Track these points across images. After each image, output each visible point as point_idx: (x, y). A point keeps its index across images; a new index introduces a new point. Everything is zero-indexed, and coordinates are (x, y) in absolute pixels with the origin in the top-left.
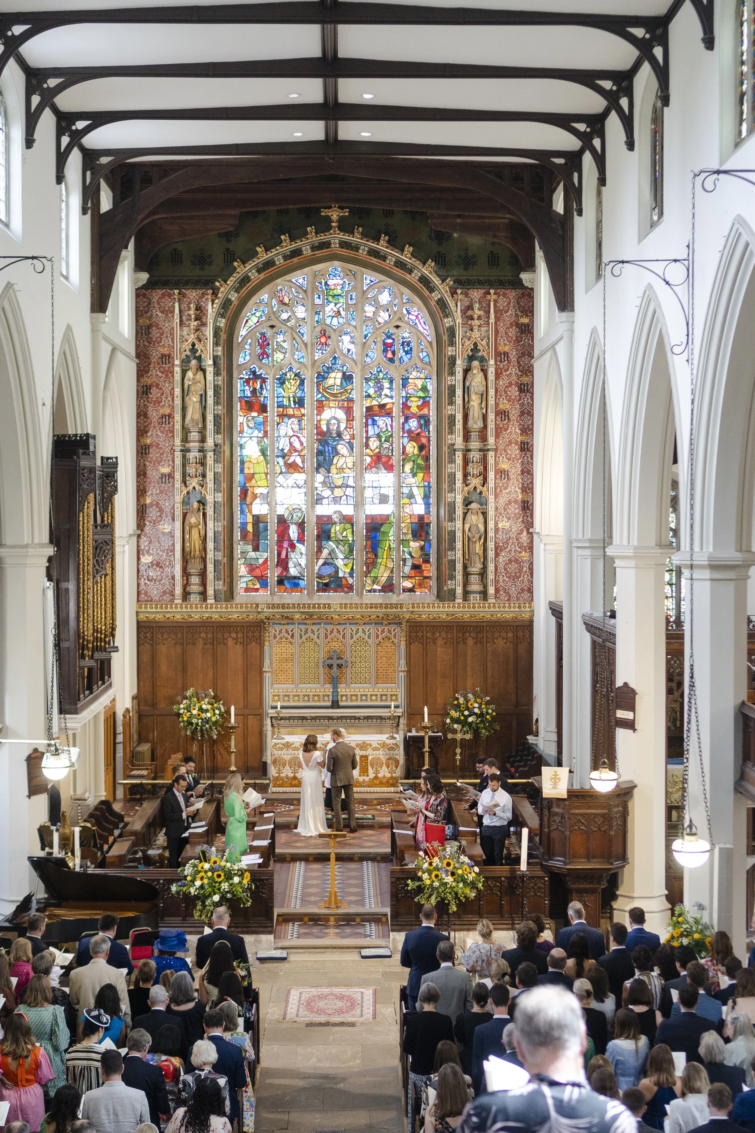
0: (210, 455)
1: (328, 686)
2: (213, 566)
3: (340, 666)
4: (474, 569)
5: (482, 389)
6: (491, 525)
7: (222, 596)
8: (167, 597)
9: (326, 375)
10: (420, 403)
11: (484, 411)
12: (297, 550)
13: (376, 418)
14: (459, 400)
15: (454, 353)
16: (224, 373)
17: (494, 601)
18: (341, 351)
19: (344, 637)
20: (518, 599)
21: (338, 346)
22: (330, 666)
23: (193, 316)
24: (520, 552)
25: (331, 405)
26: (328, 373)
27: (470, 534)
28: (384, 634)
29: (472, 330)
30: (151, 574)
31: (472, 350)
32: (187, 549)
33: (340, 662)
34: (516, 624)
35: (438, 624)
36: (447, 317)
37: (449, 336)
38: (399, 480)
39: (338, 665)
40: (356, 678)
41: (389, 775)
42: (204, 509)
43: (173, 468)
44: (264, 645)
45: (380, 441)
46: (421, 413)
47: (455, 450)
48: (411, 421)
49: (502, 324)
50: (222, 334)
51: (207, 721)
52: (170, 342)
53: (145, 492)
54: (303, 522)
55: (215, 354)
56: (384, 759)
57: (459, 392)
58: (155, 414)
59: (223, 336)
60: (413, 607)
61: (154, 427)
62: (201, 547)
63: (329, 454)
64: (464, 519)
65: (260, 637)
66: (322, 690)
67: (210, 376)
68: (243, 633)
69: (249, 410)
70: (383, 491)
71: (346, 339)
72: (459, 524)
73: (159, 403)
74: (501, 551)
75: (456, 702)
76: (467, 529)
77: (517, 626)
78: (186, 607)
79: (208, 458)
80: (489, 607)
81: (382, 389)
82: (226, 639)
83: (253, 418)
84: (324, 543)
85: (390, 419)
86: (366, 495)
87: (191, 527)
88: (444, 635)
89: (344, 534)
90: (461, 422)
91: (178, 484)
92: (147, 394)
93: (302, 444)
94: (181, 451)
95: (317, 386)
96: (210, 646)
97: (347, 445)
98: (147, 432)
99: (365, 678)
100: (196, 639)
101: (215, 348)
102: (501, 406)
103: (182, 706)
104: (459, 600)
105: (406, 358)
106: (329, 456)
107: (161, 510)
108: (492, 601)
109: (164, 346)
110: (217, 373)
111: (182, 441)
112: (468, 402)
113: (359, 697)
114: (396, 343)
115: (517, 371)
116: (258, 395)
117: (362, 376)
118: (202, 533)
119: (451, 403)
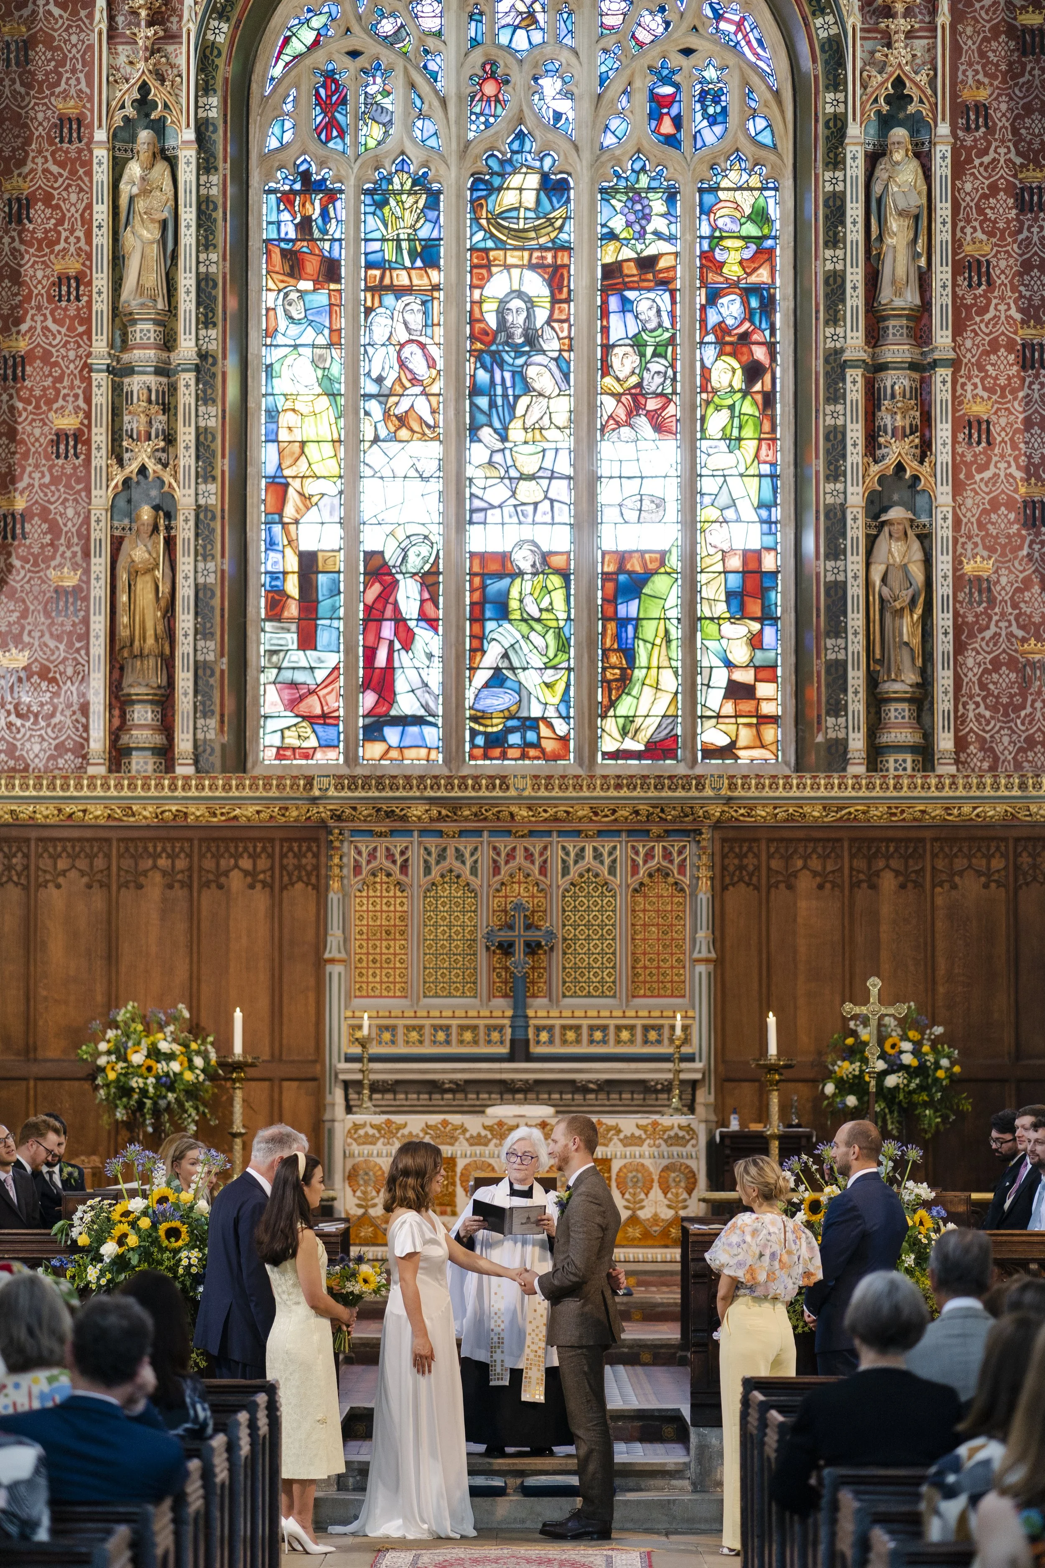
0: (186, 380)
1: (500, 1002)
2: (190, 675)
3: (532, 948)
4: (897, 686)
5: (918, 201)
6: (943, 564)
7: (216, 760)
8: (68, 761)
9: (497, 181)
10: (748, 254)
11: (923, 262)
12: (418, 645)
13: (631, 295)
14: (854, 233)
15: (841, 109)
16: (225, 168)
17: (952, 769)
18: (538, 117)
19: (543, 871)
20: (1018, 766)
21: (531, 106)
22: (506, 949)
23: (143, 13)
24: (1024, 640)
25: (510, 261)
26: (502, 175)
27: (886, 591)
28: (652, 864)
29: (889, 45)
30: (25, 699)
31: (888, 100)
32: (123, 633)
33: (532, 935)
34: (1015, 833)
35: (800, 834)
36: (823, 12)
37: (827, 63)
38: (693, 457)
39: (528, 944)
40: (576, 981)
41: (667, 1214)
42: (168, 528)
43: (88, 415)
44: (327, 888)
45: (642, 355)
46: (753, 279)
47: (844, 365)
48: (724, 300)
49: (969, 30)
50: (220, 62)
51: (169, 1082)
52: (83, 85)
53: (13, 481)
54: (434, 572)
55: (202, 114)
56: (654, 1167)
57: (854, 210)
58: (40, 274)
59: (224, 70)
60: (732, 786)
61: (39, 308)
62: (160, 628)
63: (505, 388)
64: (869, 553)
65: (317, 867)
66: (485, 1013)
67: (187, 173)
68: (271, 856)
69: (291, 275)
70: (650, 487)
71: (550, 85)
72: (855, 562)
73: (52, 244)
74: (971, 635)
75: (850, 1041)
76: (876, 578)
77: (1017, 840)
78: (119, 786)
79: (182, 389)
80: (940, 787)
81: (647, 217)
82: (226, 874)
83: (302, 294)
84: (490, 625)
85: (667, 296)
86: (602, 499)
87: (134, 574)
88: (815, 863)
89: (545, 604)
90: (861, 291)
91: (100, 458)
92: (20, 222)
93: (431, 363)
94: (110, 370)
95: (474, 210)
96: (180, 893)
97: (553, 365)
98: (18, 322)
99: (602, 982)
100: (145, 873)
101: (202, 101)
102: (969, 249)
103: (103, 1046)
104: (858, 769)
105: (710, 136)
106: (505, 396)
107: (54, 529)
108: (947, 769)
109: (65, 95)
110: (206, 166)
111: (112, 346)
112: (880, 238)
113: (585, 1031)
114: (683, 96)
115: (1012, 155)
116: (316, 234)
117: (593, 181)
118: (164, 589)
119: (834, 240)
